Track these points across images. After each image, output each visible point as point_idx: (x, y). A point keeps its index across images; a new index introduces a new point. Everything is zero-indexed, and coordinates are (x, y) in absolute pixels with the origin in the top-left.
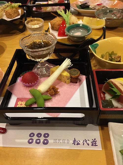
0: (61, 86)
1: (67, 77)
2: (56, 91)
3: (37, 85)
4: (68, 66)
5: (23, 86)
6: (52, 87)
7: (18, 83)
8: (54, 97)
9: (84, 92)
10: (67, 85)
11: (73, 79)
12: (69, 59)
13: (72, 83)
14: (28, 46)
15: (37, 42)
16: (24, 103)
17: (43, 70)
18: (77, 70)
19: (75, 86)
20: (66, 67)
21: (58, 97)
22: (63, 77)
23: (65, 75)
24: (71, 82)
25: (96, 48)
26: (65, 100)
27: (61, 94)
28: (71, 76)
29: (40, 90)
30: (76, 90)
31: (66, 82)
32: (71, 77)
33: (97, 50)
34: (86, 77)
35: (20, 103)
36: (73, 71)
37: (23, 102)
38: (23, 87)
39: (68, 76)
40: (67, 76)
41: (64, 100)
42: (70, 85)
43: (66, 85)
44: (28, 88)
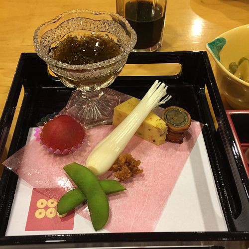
0: (143, 152)
1: (159, 130)
2: (135, 168)
3: (81, 151)
4: (160, 101)
5: (45, 154)
6: (124, 159)
7: (31, 143)
8: (129, 184)
9: (202, 168)
10: (159, 149)
11: (173, 135)
12: (163, 84)
13: (170, 141)
14: (55, 48)
15: (79, 38)
16: (52, 203)
17: (93, 108)
18: (182, 110)
19: (178, 152)
20: (156, 105)
21: (140, 182)
22: (149, 130)
23: (155, 126)
24: (167, 140)
25: (221, 48)
26: (159, 193)
27: (146, 174)
28: (169, 128)
29: (93, 168)
30: (183, 164)
31: (154, 141)
32: (169, 130)
33: (221, 54)
34: (201, 125)
35: (42, 204)
36: (173, 113)
37: (51, 201)
38: (47, 157)
39: (163, 128)
40: (160, 127)
41: (156, 193)
42: (166, 149)
43: (155, 148)
44: (58, 158)
